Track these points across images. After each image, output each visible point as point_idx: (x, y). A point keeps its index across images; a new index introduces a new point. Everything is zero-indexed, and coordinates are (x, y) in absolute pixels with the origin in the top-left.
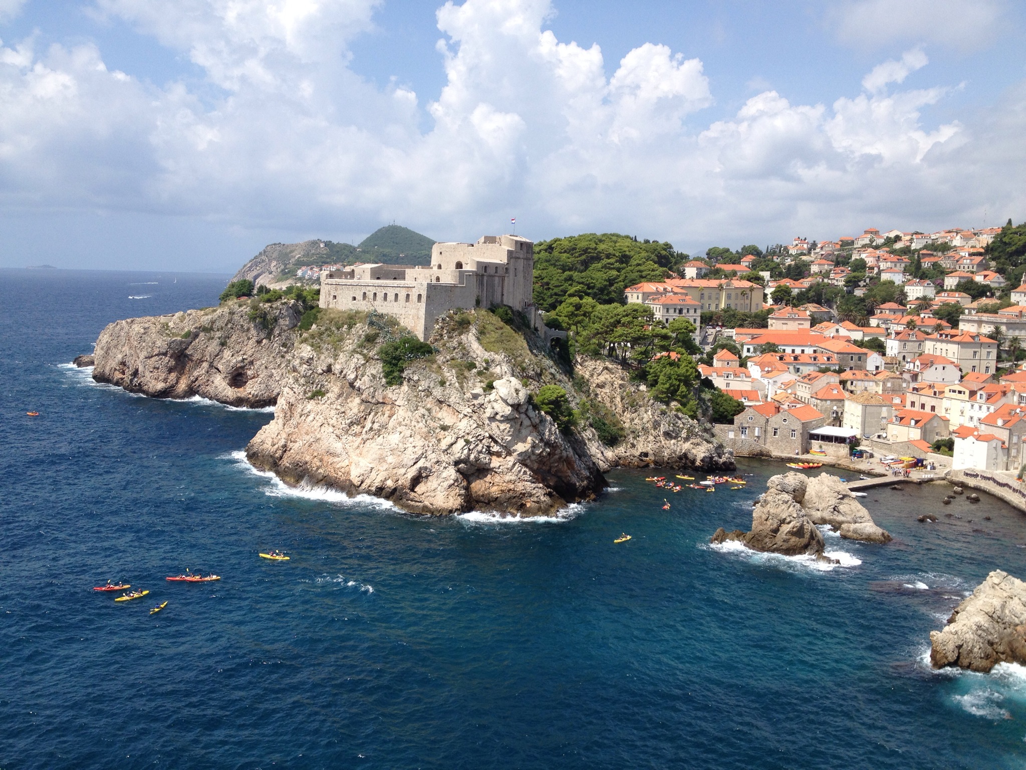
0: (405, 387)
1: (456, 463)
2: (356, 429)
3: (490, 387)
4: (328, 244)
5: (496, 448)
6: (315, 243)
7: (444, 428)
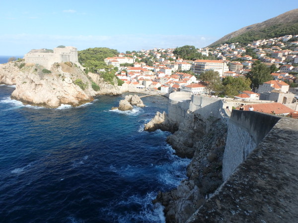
0: (45, 80)
1: (57, 97)
2: (34, 90)
3: (64, 80)
4: (46, 49)
5: (66, 93)
6: (43, 49)
7: (54, 89)
